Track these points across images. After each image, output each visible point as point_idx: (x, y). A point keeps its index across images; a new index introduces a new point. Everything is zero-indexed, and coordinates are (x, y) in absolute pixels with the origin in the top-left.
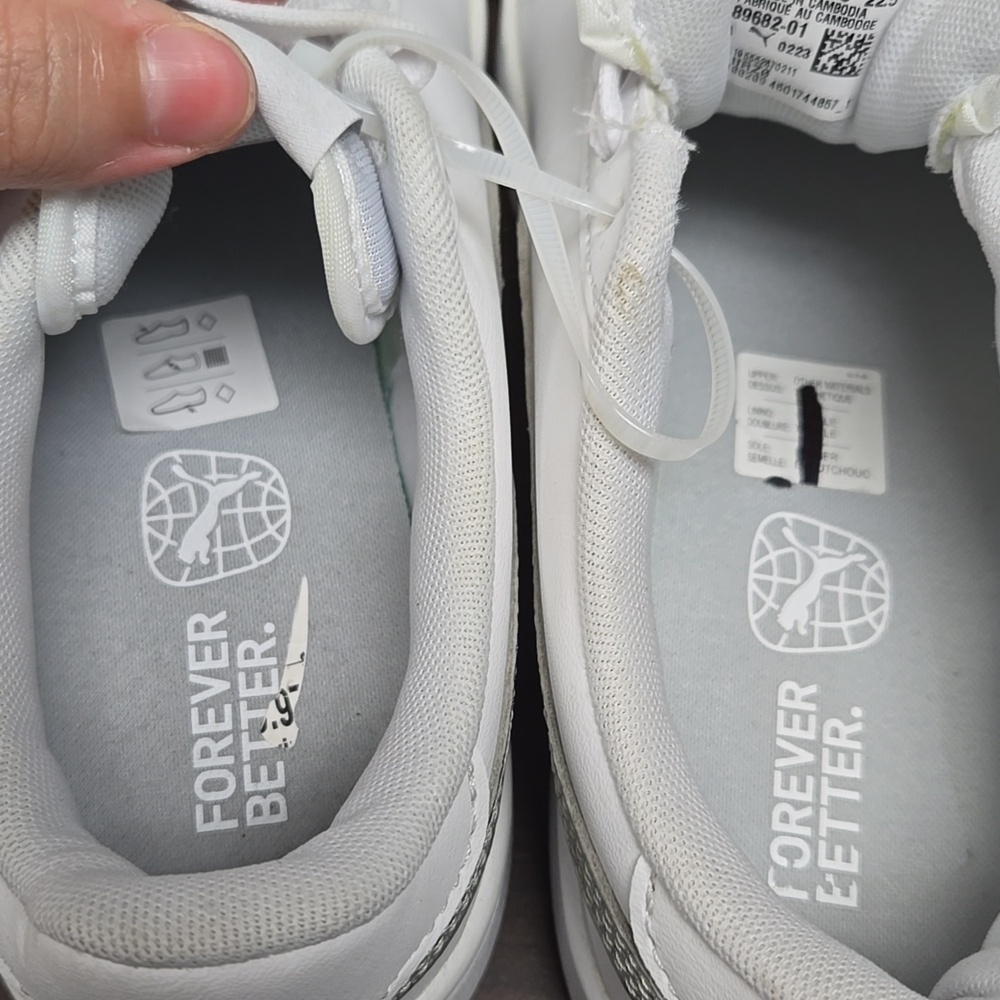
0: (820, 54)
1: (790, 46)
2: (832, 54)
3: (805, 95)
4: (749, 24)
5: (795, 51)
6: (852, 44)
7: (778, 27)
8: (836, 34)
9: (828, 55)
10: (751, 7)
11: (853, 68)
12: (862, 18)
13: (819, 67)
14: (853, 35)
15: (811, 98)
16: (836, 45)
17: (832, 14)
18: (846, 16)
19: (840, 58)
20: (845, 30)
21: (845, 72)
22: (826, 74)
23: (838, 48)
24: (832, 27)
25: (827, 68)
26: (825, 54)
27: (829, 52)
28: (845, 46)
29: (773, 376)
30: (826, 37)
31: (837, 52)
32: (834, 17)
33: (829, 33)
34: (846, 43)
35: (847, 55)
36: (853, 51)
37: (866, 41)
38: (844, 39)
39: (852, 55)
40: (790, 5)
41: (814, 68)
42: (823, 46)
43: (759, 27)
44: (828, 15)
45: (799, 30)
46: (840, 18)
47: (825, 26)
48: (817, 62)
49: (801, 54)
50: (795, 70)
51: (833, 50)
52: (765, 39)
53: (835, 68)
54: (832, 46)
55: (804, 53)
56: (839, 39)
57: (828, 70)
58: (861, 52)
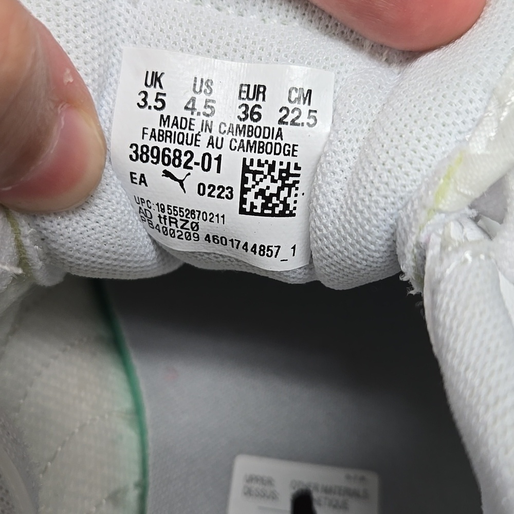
0: (244, 191)
1: (210, 186)
2: (257, 189)
3: (242, 244)
4: (161, 167)
5: (216, 193)
6: (276, 174)
7: (191, 164)
8: (255, 163)
9: (254, 191)
10: (157, 144)
11: (287, 207)
12: (279, 139)
13: (247, 207)
14: (274, 162)
15: (250, 247)
16: (258, 177)
17: (246, 139)
18: (261, 139)
19: (267, 194)
20: (264, 157)
21: (277, 211)
22: (257, 214)
23: (261, 180)
24: (249, 155)
25: (256, 207)
26: (249, 190)
27: (253, 187)
28: (269, 177)
29: (270, 482)
30: (245, 169)
31: (262, 185)
32: (249, 142)
33: (248, 163)
34: (269, 174)
35: (274, 189)
36: (280, 183)
37: (292, 171)
38: (265, 169)
39: (280, 189)
40: (198, 134)
41: (242, 211)
42: (244, 180)
43: (171, 168)
44: (242, 141)
45: (214, 163)
46: (255, 142)
47: (241, 154)
48: (243, 201)
49: (223, 195)
50: (223, 217)
51: (257, 183)
52: (181, 182)
53: (264, 206)
54: (254, 179)
55: (227, 192)
56: (260, 169)
57: (258, 210)
58: (290, 186)
